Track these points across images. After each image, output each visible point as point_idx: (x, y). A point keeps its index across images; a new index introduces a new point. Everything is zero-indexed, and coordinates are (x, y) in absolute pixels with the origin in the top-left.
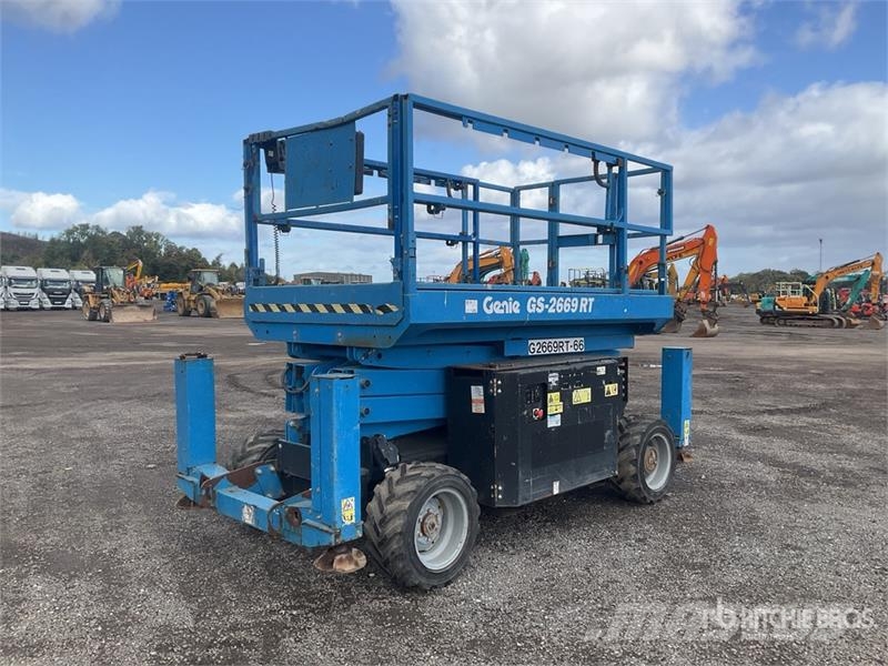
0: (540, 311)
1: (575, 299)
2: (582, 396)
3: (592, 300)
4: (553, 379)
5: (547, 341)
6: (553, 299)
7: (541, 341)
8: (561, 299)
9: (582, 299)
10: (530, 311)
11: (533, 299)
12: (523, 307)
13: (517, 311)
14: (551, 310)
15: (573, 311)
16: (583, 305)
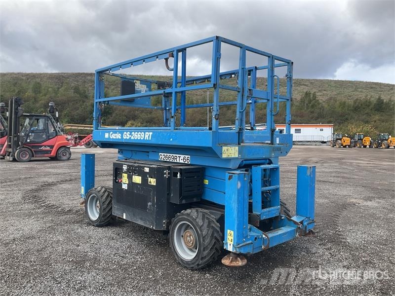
0: (128, 138)
1: (143, 133)
2: (137, 179)
3: (151, 133)
4: (125, 168)
5: (168, 155)
6: (133, 133)
7: (165, 154)
8: (136, 133)
9: (146, 133)
10: (124, 138)
11: (125, 133)
12: (122, 136)
13: (120, 138)
14: (132, 138)
15: (142, 139)
16: (147, 136)
